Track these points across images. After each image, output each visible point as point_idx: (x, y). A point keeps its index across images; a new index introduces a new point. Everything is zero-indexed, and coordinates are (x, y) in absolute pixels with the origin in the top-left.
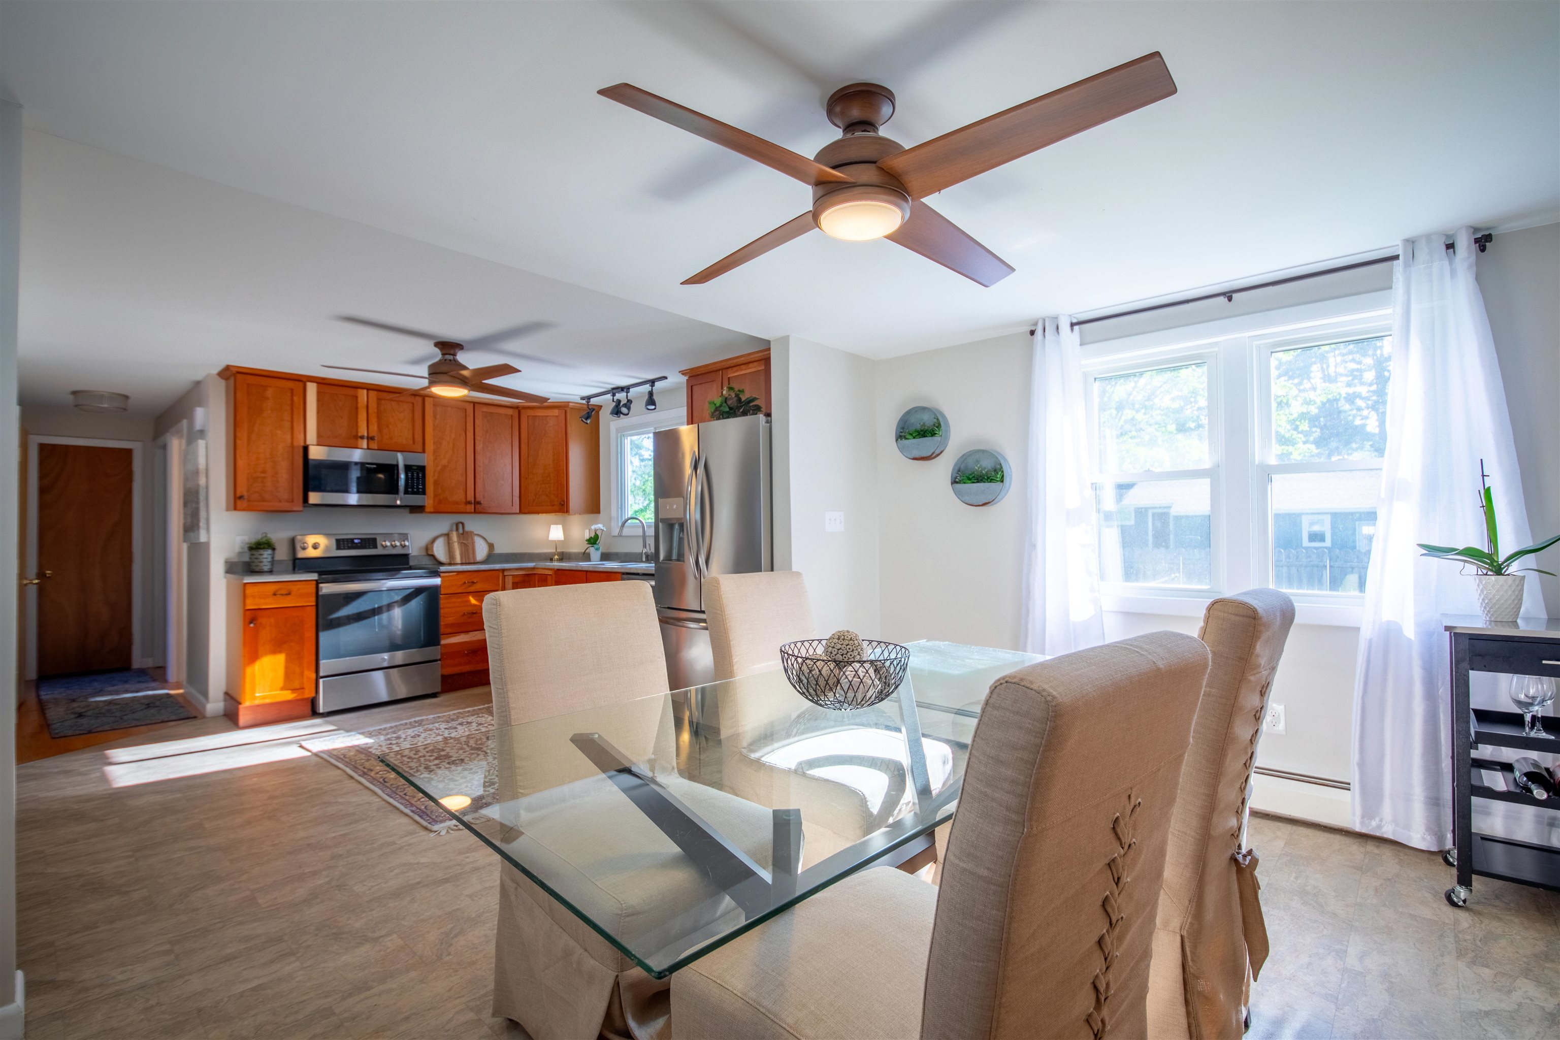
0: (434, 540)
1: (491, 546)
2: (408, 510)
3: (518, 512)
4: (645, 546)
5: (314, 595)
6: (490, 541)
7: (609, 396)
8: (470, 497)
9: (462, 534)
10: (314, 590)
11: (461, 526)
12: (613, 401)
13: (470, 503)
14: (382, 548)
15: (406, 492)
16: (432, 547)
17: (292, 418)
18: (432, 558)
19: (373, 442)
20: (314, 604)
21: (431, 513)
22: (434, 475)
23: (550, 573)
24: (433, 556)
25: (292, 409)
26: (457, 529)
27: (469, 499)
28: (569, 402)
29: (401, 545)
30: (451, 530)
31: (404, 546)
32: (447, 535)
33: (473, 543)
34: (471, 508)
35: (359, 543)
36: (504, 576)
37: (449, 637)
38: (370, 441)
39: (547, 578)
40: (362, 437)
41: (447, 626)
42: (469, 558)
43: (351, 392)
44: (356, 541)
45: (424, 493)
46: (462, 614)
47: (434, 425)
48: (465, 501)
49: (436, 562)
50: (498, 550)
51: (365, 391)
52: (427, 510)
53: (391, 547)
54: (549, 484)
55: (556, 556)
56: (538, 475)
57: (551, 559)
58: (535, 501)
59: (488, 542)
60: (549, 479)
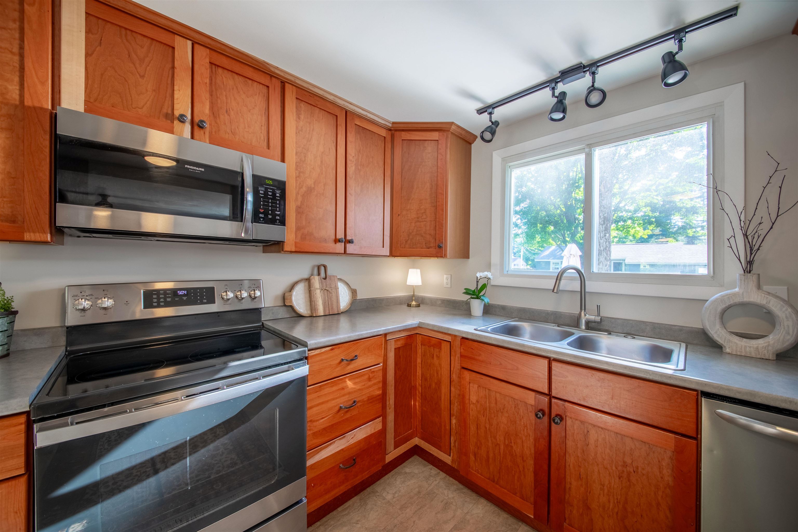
0: (292, 287)
1: (354, 292)
2: (260, 247)
3: (388, 254)
4: (583, 306)
5: (22, 452)
6: (352, 288)
8: (340, 235)
9: (325, 278)
10: (22, 440)
11: (322, 269)
13: (340, 241)
14: (222, 301)
15: (256, 218)
16: (291, 295)
18: (290, 309)
19: (202, 132)
20: (22, 471)
21: (291, 252)
22: (296, 199)
23: (448, 338)
24: (292, 307)
26: (319, 274)
27: (339, 237)
28: (452, 123)
29: (250, 296)
30: (312, 275)
31: (254, 298)
32: (308, 280)
33: (337, 288)
34: (340, 247)
35: (184, 295)
36: (386, 341)
37: (318, 452)
38: (196, 128)
40: (181, 119)
41: (315, 435)
42: (332, 308)
43: (164, 37)
44: (180, 293)
45: (283, 222)
46: (337, 408)
47: (297, 128)
48: (334, 238)
49: (294, 315)
50: (360, 296)
51: (189, 43)
52: (287, 248)
53: (236, 300)
54: (425, 223)
55: (414, 302)
56: (412, 211)
57: (408, 304)
58: (407, 239)
59: (351, 288)
60: (425, 217)
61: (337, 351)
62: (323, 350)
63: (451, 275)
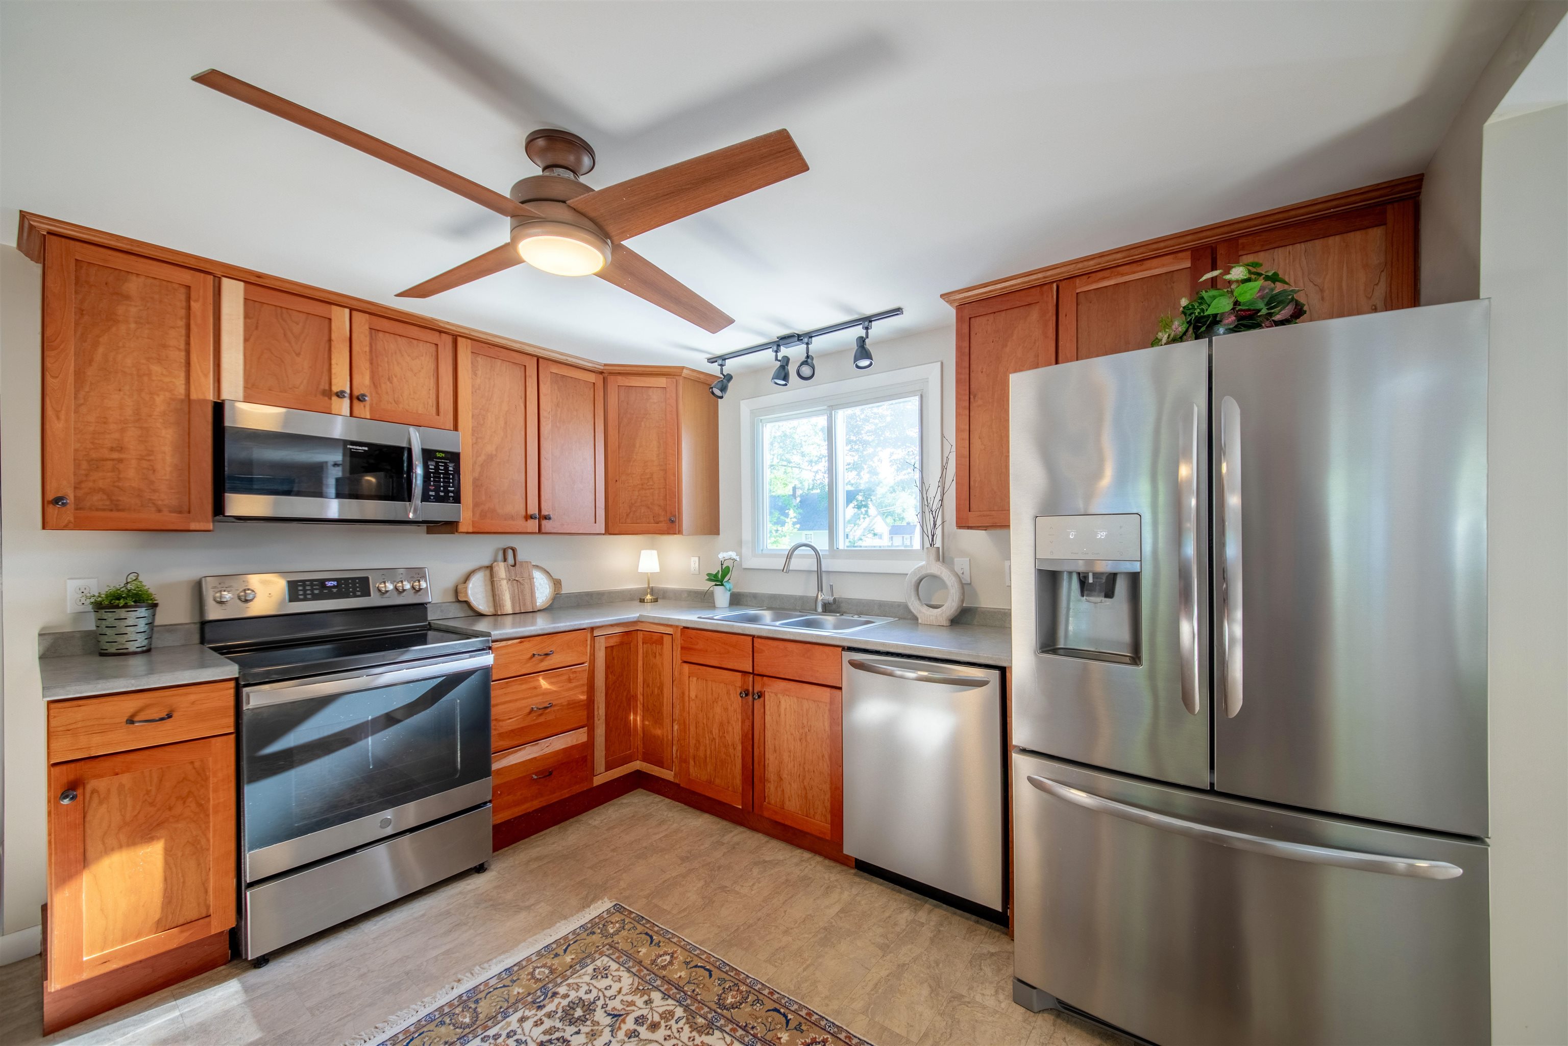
0: (467, 578)
1: (557, 583)
2: (424, 527)
3: (604, 532)
4: (820, 588)
5: (232, 712)
6: (556, 576)
7: (769, 354)
8: (533, 509)
9: (514, 566)
10: (231, 702)
11: (510, 552)
12: (777, 359)
13: (532, 517)
14: (378, 594)
15: (425, 498)
16: (466, 588)
17: (188, 343)
18: (465, 605)
19: (362, 404)
20: (232, 730)
21: (468, 533)
22: (473, 470)
24: (467, 603)
25: (188, 327)
26: (505, 560)
27: (530, 512)
28: (683, 368)
29: (413, 587)
30: (495, 561)
31: (417, 591)
32: (490, 568)
33: (531, 578)
34: (533, 525)
35: (334, 587)
36: (593, 638)
37: (505, 756)
38: (355, 402)
39: (662, 638)
40: (340, 395)
41: (502, 736)
42: (525, 604)
43: (320, 309)
44: (329, 584)
45: (457, 500)
46: (528, 710)
47: (473, 386)
48: (524, 513)
49: (471, 613)
50: (566, 589)
51: (347, 311)
52: (462, 528)
53: (396, 593)
54: (652, 490)
55: (649, 596)
56: (634, 476)
57: (640, 599)
58: (629, 511)
59: (552, 578)
60: (651, 483)
61: (527, 644)
62: (510, 642)
63: (699, 557)
